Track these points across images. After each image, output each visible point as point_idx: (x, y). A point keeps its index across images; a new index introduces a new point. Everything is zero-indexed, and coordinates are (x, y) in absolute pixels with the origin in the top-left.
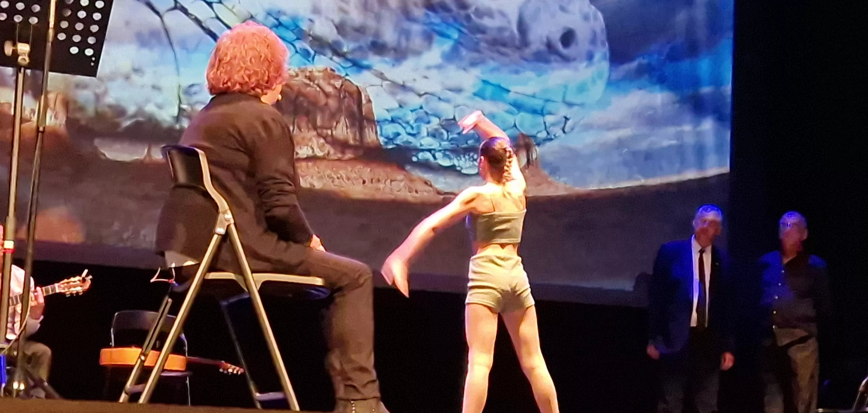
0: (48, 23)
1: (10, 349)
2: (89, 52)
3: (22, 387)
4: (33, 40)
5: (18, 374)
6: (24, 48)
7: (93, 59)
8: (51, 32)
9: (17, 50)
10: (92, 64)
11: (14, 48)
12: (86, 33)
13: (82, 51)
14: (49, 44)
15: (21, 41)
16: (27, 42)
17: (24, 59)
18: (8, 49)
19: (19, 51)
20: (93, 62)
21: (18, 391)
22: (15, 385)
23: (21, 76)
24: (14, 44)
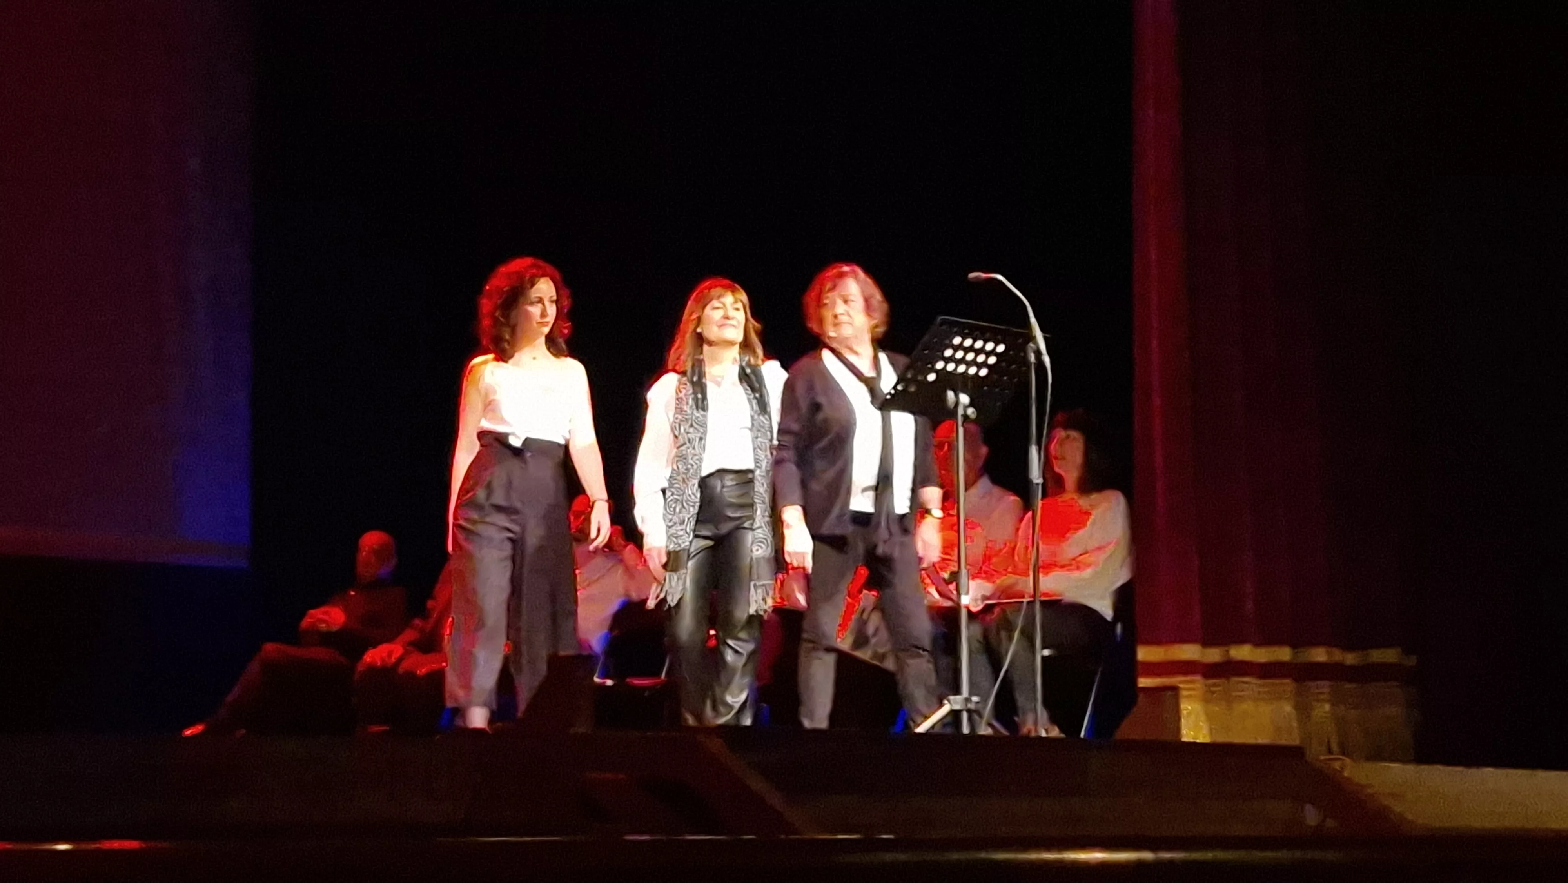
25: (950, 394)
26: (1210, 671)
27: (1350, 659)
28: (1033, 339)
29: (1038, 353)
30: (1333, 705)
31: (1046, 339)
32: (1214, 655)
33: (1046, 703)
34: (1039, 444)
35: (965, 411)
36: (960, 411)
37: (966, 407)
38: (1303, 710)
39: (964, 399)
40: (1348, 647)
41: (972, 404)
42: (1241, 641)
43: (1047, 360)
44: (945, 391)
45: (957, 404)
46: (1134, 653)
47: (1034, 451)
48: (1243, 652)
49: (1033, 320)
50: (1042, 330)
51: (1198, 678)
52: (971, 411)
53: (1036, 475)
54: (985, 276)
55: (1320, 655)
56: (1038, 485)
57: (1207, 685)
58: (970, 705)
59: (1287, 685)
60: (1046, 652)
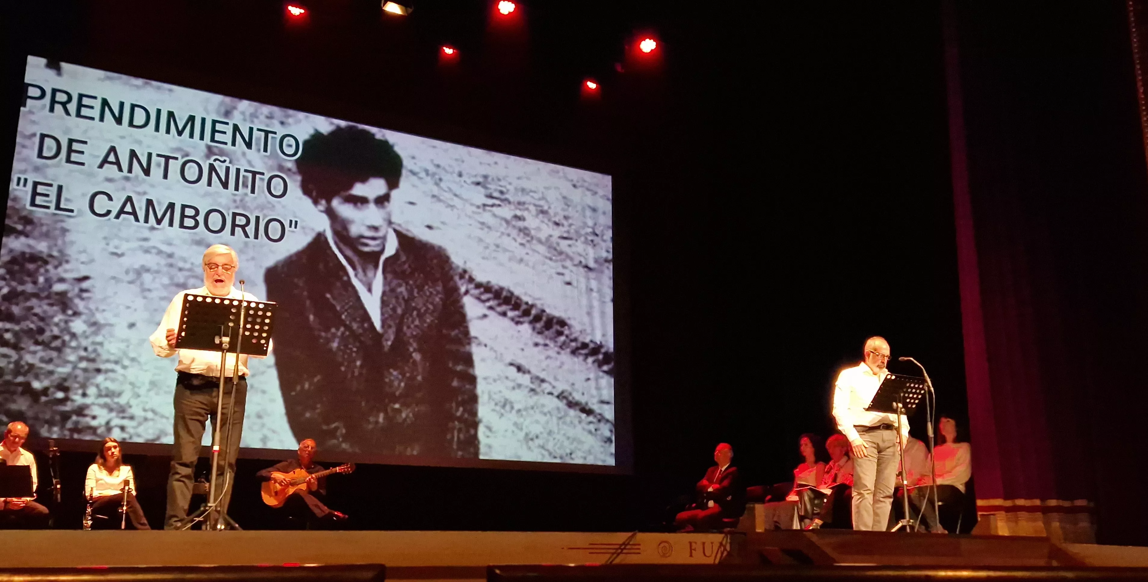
0: (240, 326)
1: (216, 506)
2: (263, 342)
3: (223, 527)
4: (232, 335)
5: (221, 520)
6: (226, 340)
7: (265, 345)
8: (241, 330)
9: (222, 340)
10: (265, 348)
11: (220, 340)
12: (261, 331)
13: (259, 341)
14: (240, 338)
15: (224, 336)
16: (228, 336)
17: (226, 345)
18: (217, 341)
19: (223, 341)
20: (266, 347)
21: (221, 530)
22: (219, 527)
23: (224, 354)
24: (221, 338)
25: (894, 404)
26: (1007, 510)
27: (1066, 504)
28: (927, 382)
29: (929, 387)
30: (1060, 522)
31: (931, 381)
32: (1008, 503)
33: (940, 522)
34: (931, 421)
35: (901, 410)
36: (899, 410)
37: (901, 408)
38: (1047, 524)
39: (900, 405)
40: (1065, 499)
41: (903, 407)
42: (1020, 497)
43: (932, 389)
44: (892, 403)
45: (898, 407)
46: (975, 503)
47: (929, 425)
48: (1021, 502)
49: (926, 374)
50: (930, 378)
51: (1003, 513)
52: (903, 410)
53: (931, 433)
54: (906, 359)
55: (1053, 503)
56: (932, 437)
57: (1007, 515)
58: (910, 523)
59: (1039, 515)
60: (940, 503)
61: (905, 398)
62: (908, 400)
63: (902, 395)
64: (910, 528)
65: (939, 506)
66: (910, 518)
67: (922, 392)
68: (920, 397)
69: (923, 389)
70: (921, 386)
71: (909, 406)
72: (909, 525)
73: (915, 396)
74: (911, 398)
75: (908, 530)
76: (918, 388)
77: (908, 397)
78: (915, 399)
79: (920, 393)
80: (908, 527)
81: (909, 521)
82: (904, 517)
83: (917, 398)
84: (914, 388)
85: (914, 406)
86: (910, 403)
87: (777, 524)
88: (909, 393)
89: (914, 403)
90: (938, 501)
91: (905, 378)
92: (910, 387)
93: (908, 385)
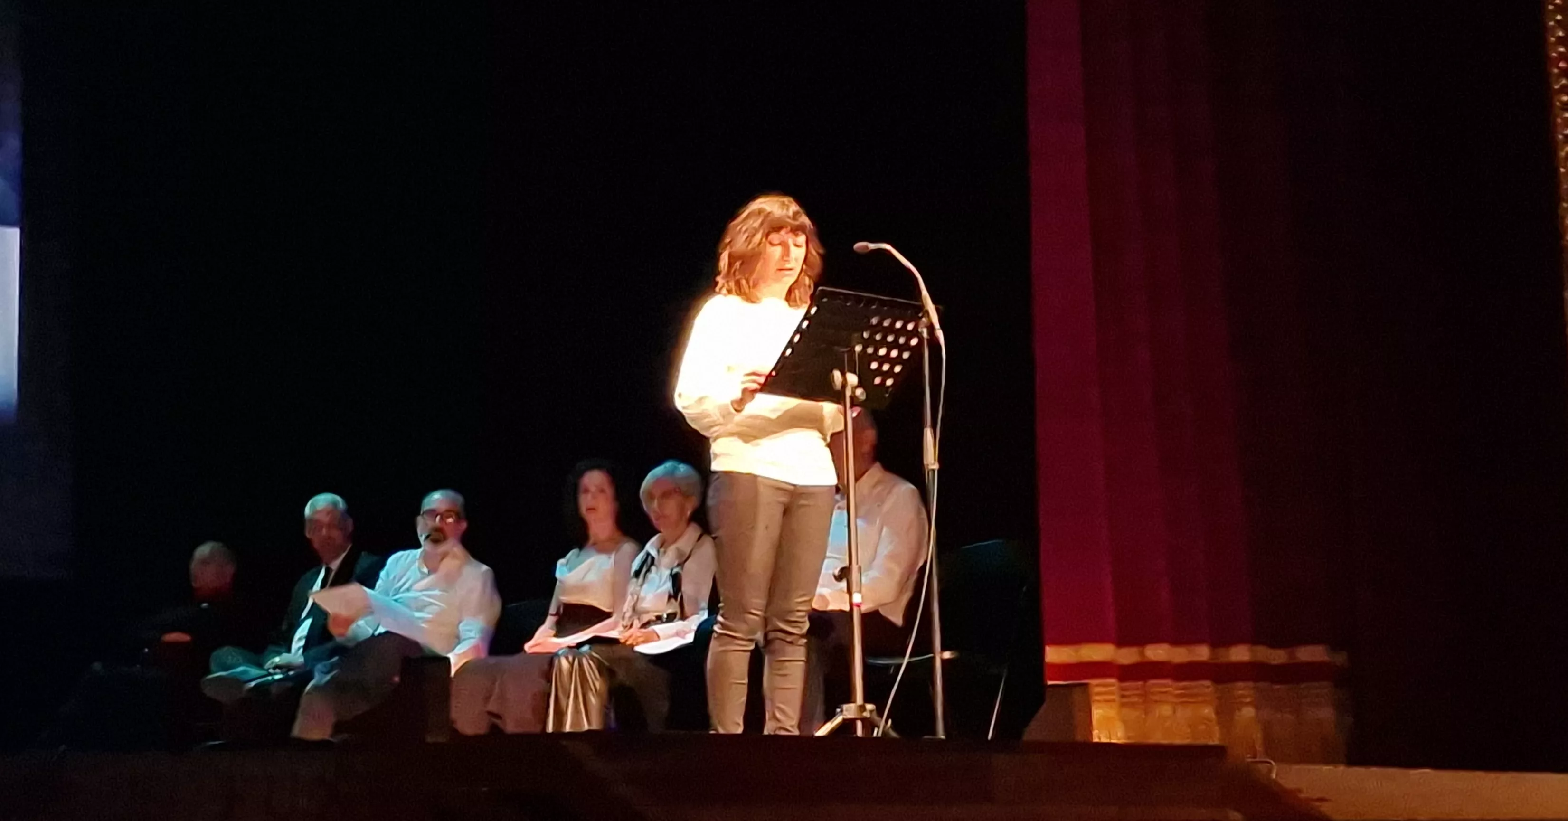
25: (837, 374)
26: (1124, 673)
27: (1277, 657)
28: (927, 313)
29: (931, 328)
30: (1257, 708)
31: (938, 310)
32: (1127, 656)
34: (934, 426)
35: (853, 392)
36: (848, 393)
37: (854, 388)
38: (1225, 710)
39: (852, 379)
40: (1272, 643)
41: (860, 384)
42: (1157, 640)
43: (940, 334)
44: (832, 371)
45: (844, 385)
47: (928, 433)
48: (1157, 652)
49: (925, 292)
50: (934, 302)
51: (1112, 680)
52: (859, 392)
53: (930, 460)
54: (872, 246)
55: (1240, 654)
56: (933, 470)
57: (1123, 689)
58: (866, 714)
59: (1206, 686)
60: (947, 655)
61: (866, 359)
62: (874, 365)
63: (858, 348)
64: (864, 727)
65: (944, 662)
66: (867, 699)
67: (914, 342)
68: (906, 355)
69: (915, 333)
70: (910, 327)
71: (877, 381)
72: (864, 720)
73: (894, 353)
74: (882, 360)
75: (859, 732)
76: (903, 330)
77: (875, 357)
78: (893, 362)
79: (906, 347)
80: (859, 724)
81: (862, 708)
82: (849, 698)
83: (899, 360)
84: (891, 329)
85: (889, 382)
86: (879, 370)
87: (498, 721)
88: (877, 346)
89: (890, 374)
90: (944, 649)
91: (871, 301)
92: (879, 328)
93: (874, 321)
